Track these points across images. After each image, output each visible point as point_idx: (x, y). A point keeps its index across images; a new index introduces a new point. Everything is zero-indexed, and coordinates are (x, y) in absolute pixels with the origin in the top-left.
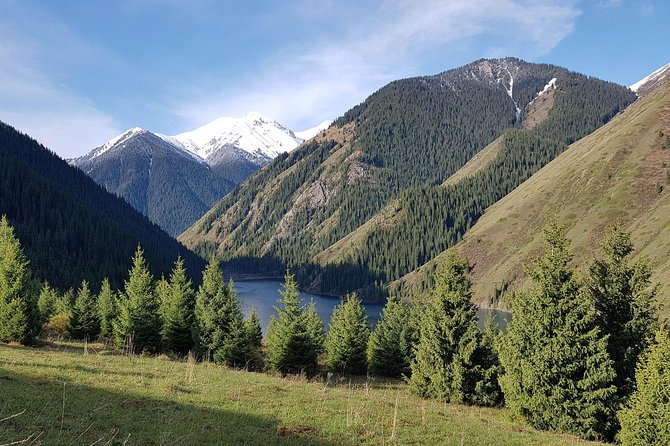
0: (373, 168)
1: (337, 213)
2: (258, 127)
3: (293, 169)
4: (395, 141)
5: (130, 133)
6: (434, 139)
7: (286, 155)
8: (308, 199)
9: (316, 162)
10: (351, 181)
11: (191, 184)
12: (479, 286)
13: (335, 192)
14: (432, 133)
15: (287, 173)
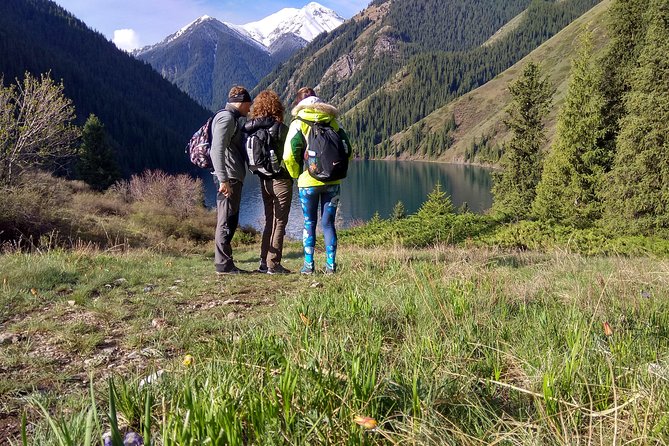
0: (399, 42)
1: (359, 86)
2: (317, 17)
3: (328, 46)
4: (425, 17)
5: (199, 20)
6: (464, 15)
7: (325, 34)
8: (335, 73)
9: (350, 39)
10: (377, 54)
11: (252, 68)
12: (461, 142)
13: (360, 66)
14: (463, 9)
15: (322, 50)
